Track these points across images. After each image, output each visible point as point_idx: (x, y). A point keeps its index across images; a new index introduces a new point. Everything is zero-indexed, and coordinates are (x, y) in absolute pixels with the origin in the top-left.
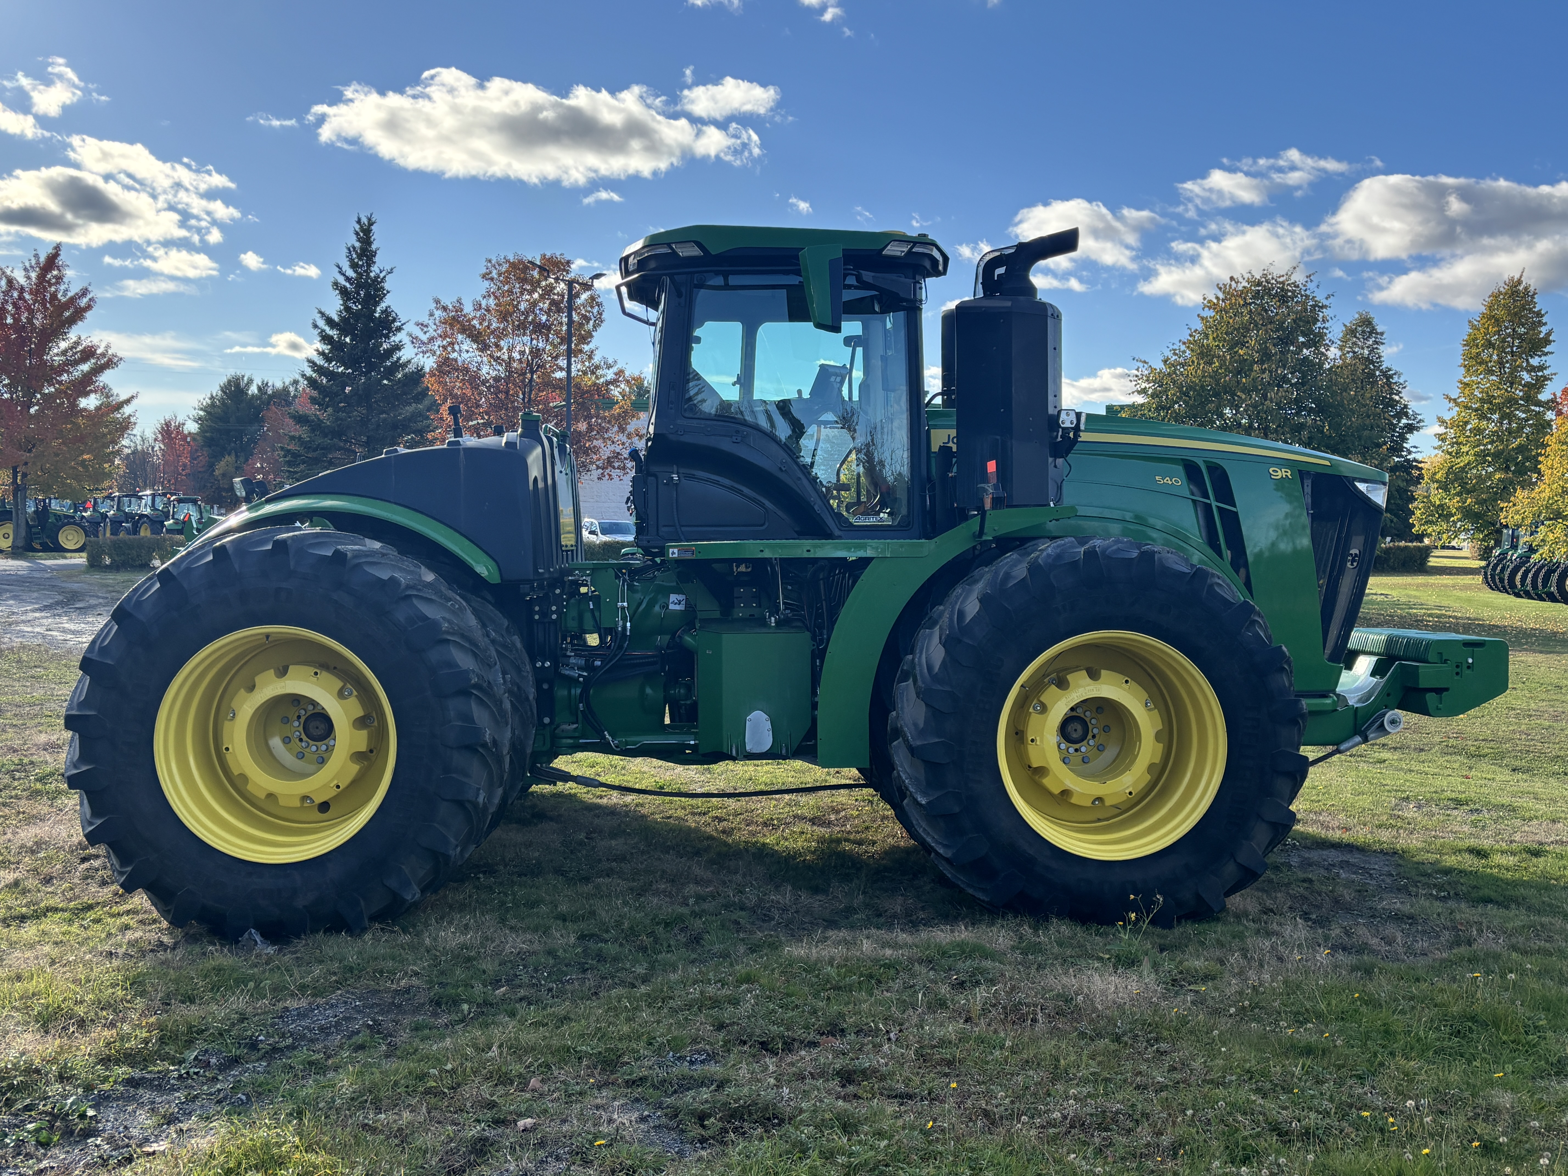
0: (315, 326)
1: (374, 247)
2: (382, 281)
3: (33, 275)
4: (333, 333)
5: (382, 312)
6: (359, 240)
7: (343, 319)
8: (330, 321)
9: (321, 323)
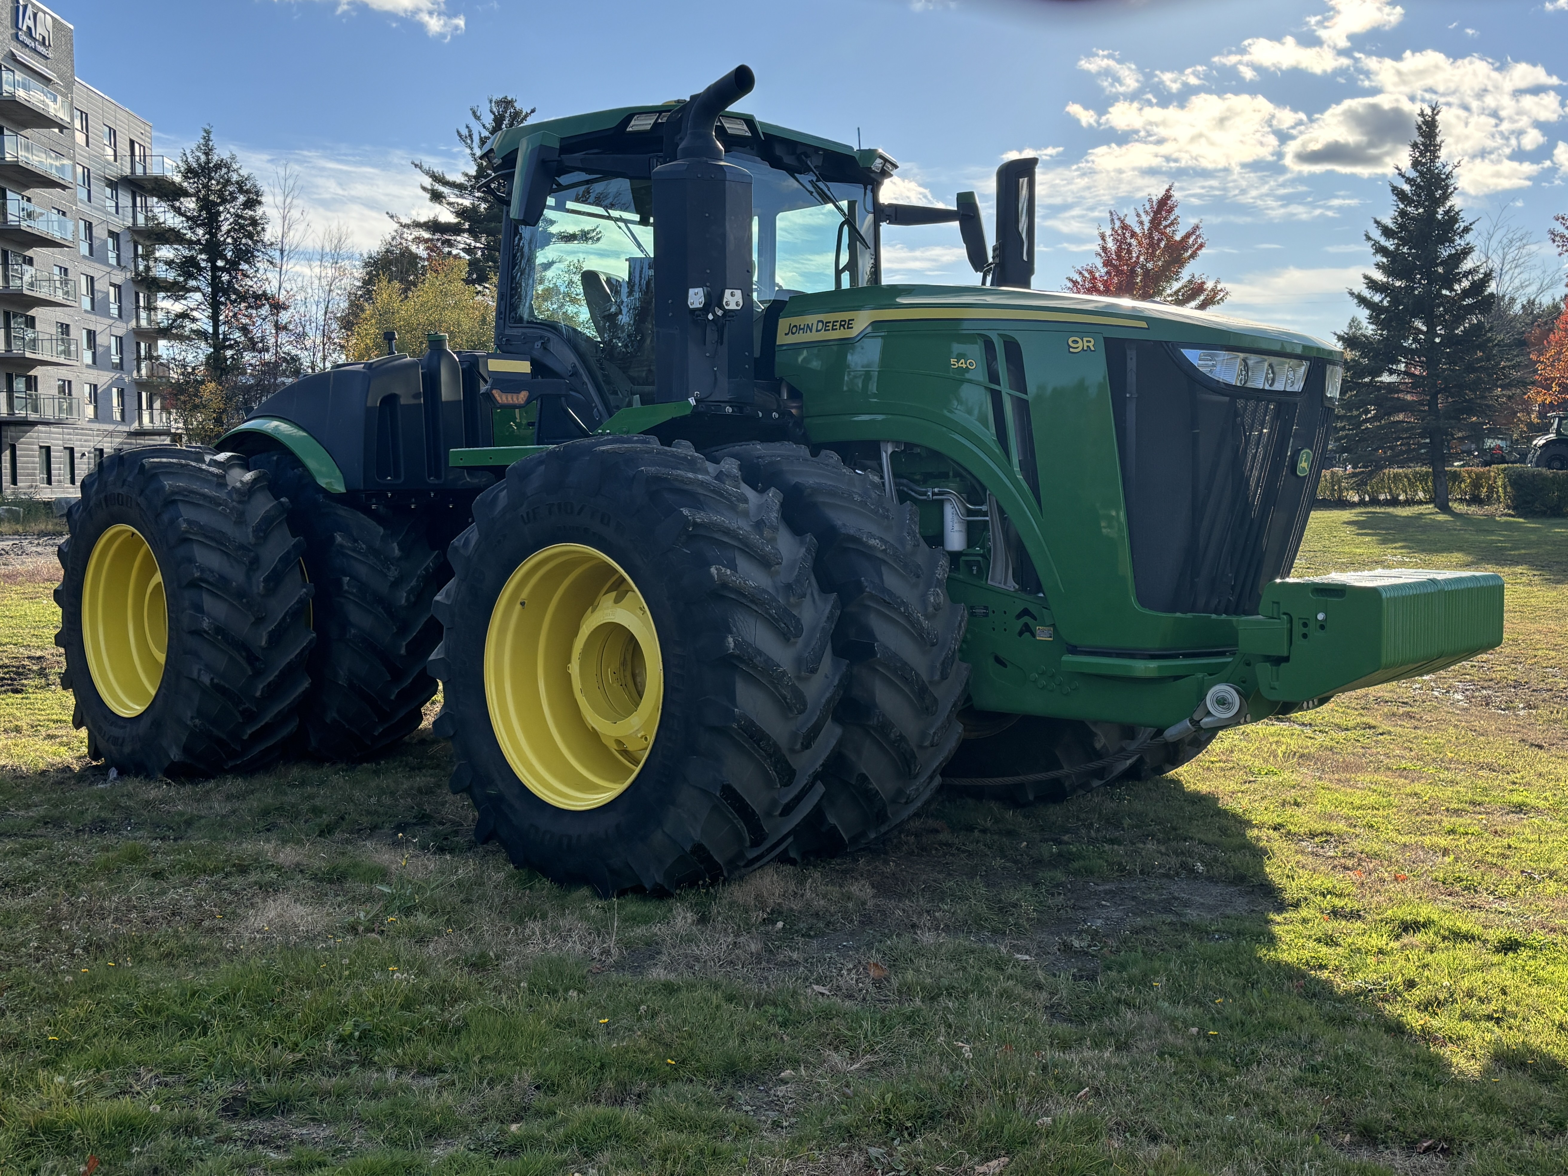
0: (1369, 238)
1: (1438, 139)
2: (1447, 177)
3: (1146, 219)
4: (1390, 244)
5: (1447, 213)
6: (1421, 135)
7: (1402, 227)
8: (1387, 232)
9: (1376, 234)
